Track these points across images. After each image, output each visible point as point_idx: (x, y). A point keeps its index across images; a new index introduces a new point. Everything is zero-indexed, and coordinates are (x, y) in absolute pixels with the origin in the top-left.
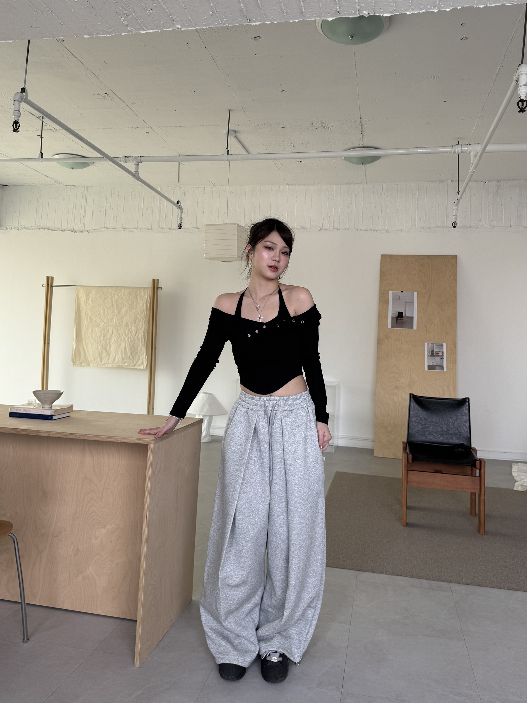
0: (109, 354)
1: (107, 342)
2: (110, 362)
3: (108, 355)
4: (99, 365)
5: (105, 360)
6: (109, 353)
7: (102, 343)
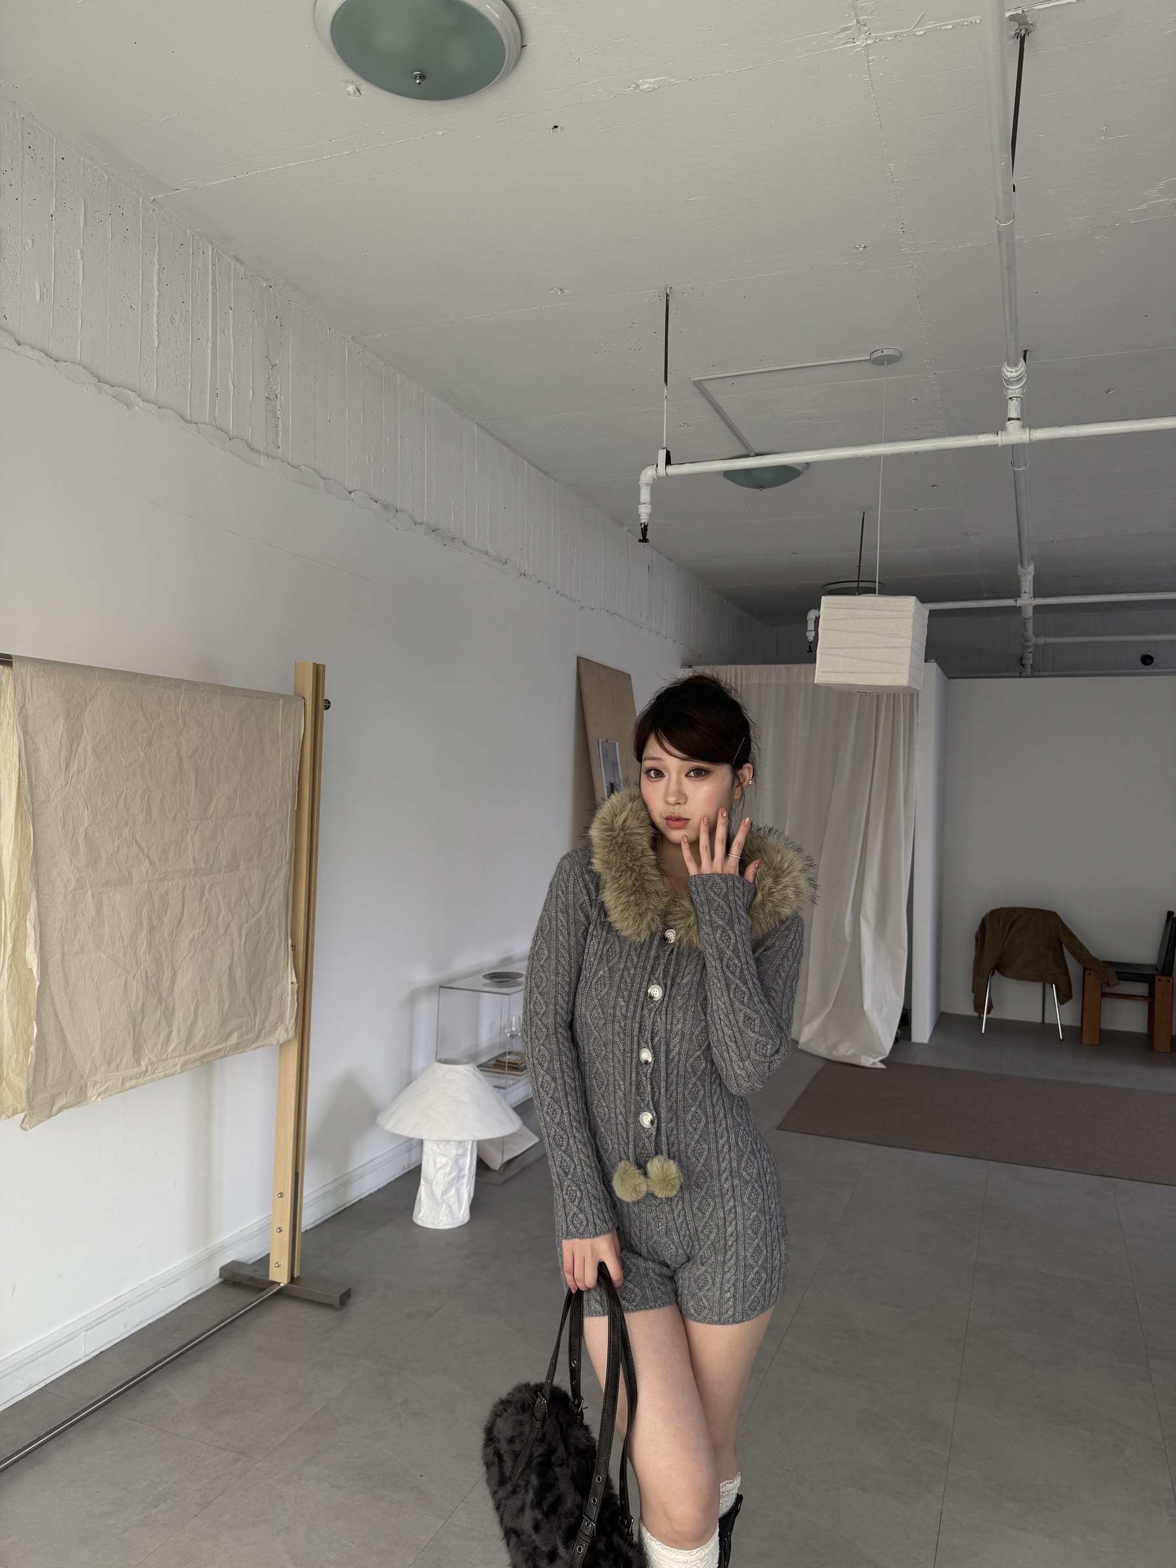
0: (168, 1015)
1: (161, 956)
2: (174, 1050)
3: (165, 1017)
4: (131, 1078)
5: (156, 1044)
6: (171, 1007)
7: (142, 967)
